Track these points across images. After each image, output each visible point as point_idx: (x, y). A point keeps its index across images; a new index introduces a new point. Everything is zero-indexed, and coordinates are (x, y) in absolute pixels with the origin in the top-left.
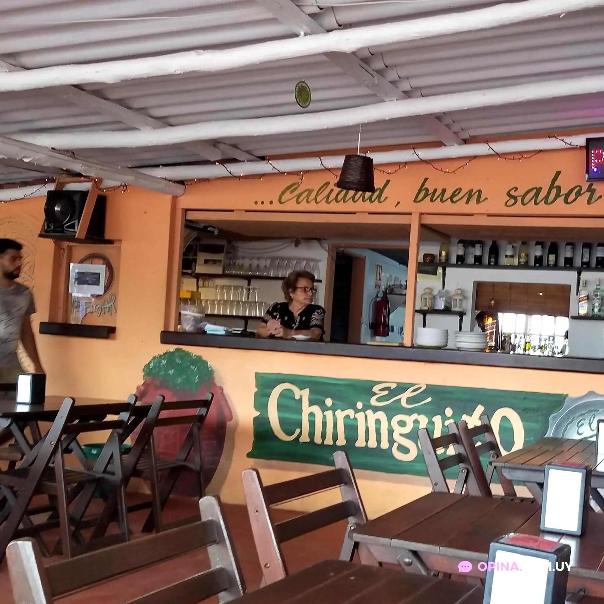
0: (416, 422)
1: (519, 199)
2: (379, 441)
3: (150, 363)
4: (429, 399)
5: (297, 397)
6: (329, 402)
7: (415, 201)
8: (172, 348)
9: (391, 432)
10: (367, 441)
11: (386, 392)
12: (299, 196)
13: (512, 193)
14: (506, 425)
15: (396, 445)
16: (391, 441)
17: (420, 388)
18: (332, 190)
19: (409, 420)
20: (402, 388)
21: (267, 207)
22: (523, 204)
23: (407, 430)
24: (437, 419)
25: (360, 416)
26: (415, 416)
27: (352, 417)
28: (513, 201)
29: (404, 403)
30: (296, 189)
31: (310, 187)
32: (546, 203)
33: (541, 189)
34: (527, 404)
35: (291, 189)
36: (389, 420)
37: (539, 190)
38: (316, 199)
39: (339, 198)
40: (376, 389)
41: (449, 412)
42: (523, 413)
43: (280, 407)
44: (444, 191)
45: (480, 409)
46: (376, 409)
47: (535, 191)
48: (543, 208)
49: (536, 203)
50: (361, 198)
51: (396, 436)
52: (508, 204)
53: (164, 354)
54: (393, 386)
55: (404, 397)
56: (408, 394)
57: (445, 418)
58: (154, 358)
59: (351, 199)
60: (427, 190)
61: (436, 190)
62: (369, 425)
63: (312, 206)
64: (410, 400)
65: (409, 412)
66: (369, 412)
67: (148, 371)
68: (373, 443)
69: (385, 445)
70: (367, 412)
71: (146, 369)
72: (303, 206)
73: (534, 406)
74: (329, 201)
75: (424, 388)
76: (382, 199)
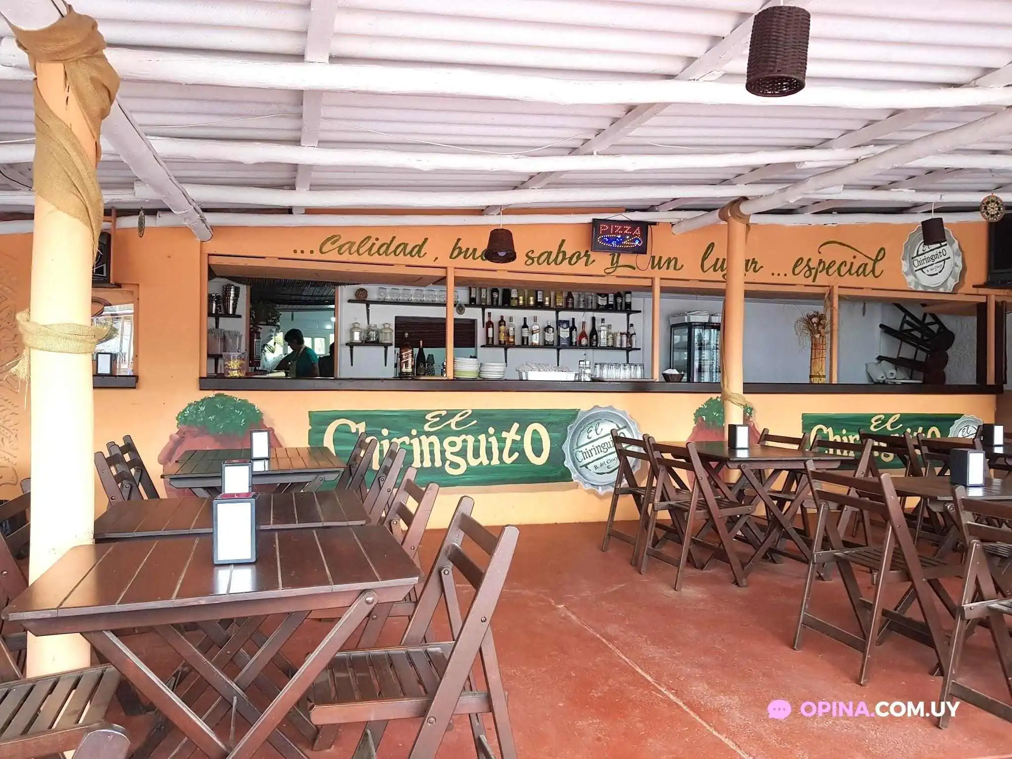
0: (465, 441)
1: (536, 260)
2: (433, 461)
3: (185, 410)
4: (475, 422)
5: (354, 430)
6: (385, 432)
7: (450, 258)
8: (211, 394)
9: (443, 452)
10: (422, 462)
11: (438, 419)
12: (341, 247)
13: (530, 254)
14: (536, 436)
15: (448, 463)
16: (444, 460)
17: (467, 413)
18: (374, 244)
19: (459, 440)
20: (451, 414)
21: (307, 255)
22: (539, 264)
23: (456, 449)
24: (482, 437)
25: (415, 442)
26: (463, 437)
27: (408, 443)
28: (530, 261)
29: (453, 426)
30: (337, 240)
31: (353, 241)
32: (556, 264)
33: (551, 252)
34: (551, 419)
35: (332, 240)
36: (441, 443)
37: (550, 253)
38: (358, 251)
39: (381, 251)
40: (428, 417)
41: (491, 430)
42: (547, 425)
43: (336, 441)
44: (475, 250)
45: (516, 426)
46: (428, 434)
47: (546, 254)
48: (553, 268)
49: (548, 264)
50: (402, 252)
51: (448, 455)
52: (527, 263)
53: (202, 400)
54: (444, 413)
55: (453, 422)
56: (457, 418)
57: (488, 436)
58: (190, 405)
59: (393, 254)
60: (460, 248)
61: (468, 249)
62: (423, 448)
63: (355, 258)
64: (458, 424)
65: (458, 434)
66: (423, 438)
67: (183, 418)
68: (427, 464)
69: (438, 464)
70: (421, 438)
71: (180, 417)
72: (345, 257)
73: (556, 419)
74: (372, 253)
75: (470, 412)
76: (422, 254)
